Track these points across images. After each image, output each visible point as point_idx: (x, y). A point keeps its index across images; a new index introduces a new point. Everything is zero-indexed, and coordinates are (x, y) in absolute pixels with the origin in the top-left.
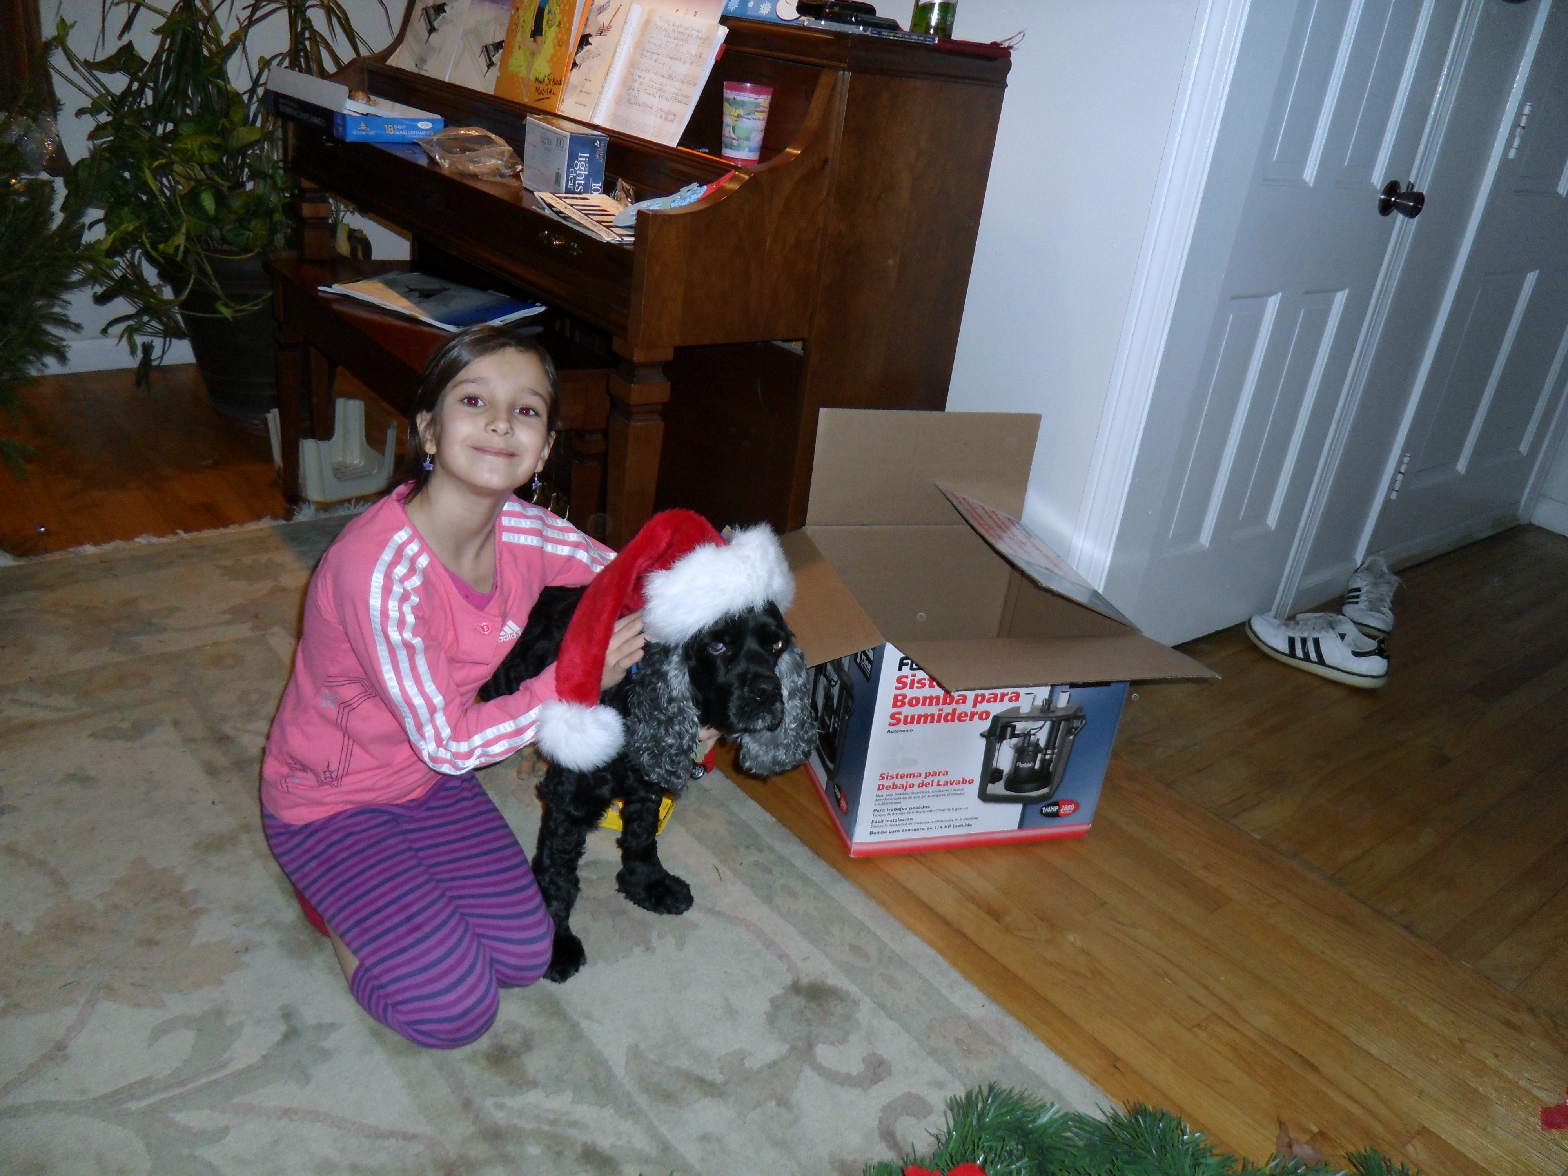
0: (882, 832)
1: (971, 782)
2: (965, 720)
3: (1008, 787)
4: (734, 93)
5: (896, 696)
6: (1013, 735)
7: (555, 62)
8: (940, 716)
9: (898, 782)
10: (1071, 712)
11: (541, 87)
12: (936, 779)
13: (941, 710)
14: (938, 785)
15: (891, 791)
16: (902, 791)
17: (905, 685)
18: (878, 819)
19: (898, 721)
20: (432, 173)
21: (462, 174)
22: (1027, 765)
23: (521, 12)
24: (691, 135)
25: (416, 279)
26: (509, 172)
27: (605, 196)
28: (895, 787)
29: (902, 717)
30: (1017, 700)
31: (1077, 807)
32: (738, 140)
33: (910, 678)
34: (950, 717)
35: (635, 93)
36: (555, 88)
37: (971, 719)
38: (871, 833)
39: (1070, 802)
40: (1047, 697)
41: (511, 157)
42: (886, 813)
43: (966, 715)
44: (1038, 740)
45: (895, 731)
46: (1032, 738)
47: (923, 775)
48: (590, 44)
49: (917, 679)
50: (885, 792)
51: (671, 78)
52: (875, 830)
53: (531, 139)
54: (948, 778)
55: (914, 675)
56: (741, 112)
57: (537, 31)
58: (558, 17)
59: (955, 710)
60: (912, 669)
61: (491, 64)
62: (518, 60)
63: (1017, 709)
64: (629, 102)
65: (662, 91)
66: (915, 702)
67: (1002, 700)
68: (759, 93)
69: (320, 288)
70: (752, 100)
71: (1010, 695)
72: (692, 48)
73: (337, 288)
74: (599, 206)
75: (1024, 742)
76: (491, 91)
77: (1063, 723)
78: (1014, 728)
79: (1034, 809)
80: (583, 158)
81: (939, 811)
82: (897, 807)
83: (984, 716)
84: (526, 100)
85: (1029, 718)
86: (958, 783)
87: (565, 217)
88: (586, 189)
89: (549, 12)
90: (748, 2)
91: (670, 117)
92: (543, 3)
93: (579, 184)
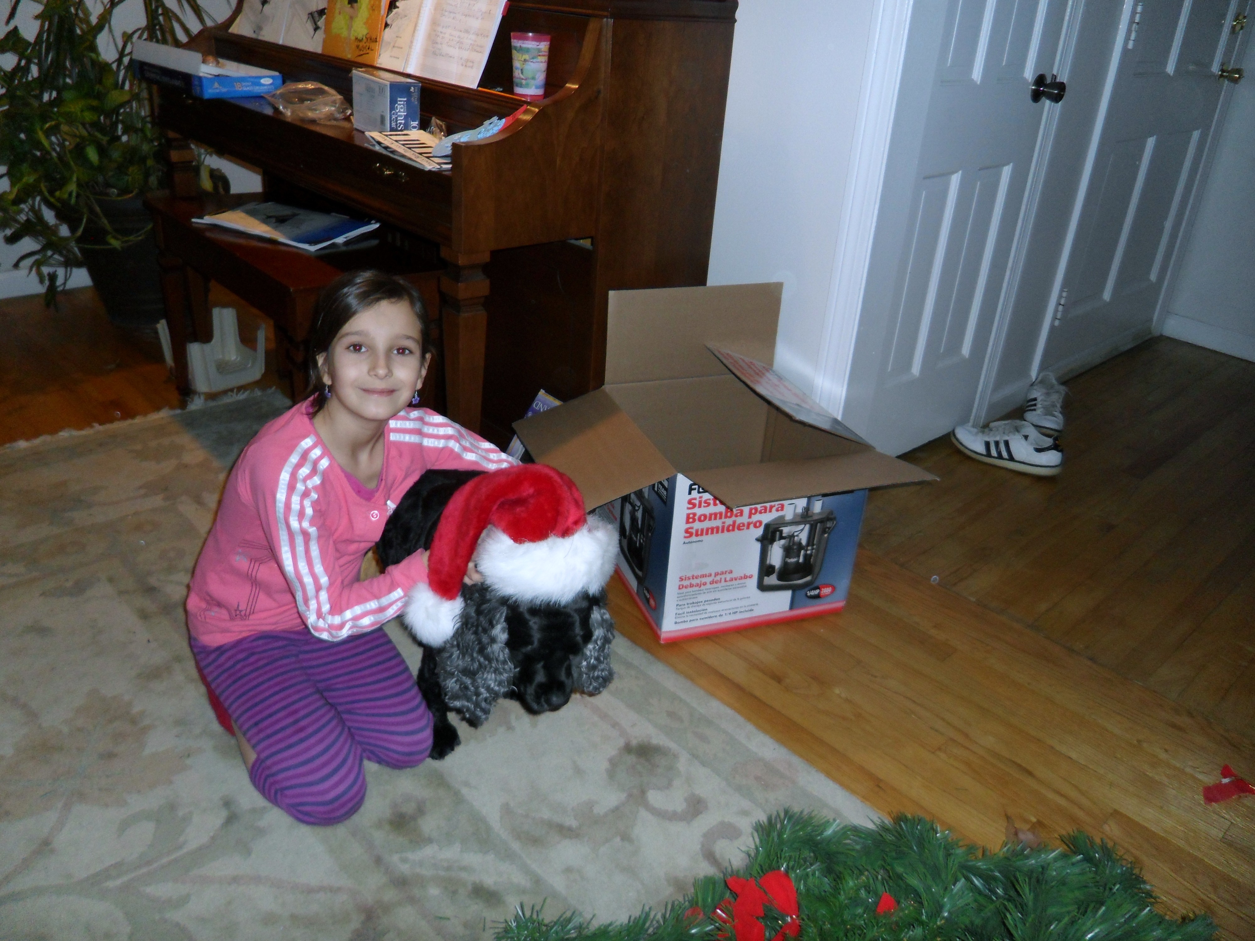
0: (684, 622)
1: (751, 577)
2: (743, 529)
3: (780, 578)
4: (520, 42)
5: (688, 515)
6: (782, 538)
7: (371, 23)
8: (723, 527)
9: (694, 582)
10: (824, 516)
11: (361, 44)
12: (723, 577)
13: (724, 523)
14: (726, 581)
15: (689, 589)
16: (697, 588)
17: (694, 505)
18: (681, 611)
19: (691, 534)
20: (277, 120)
21: (303, 120)
22: (793, 560)
24: (488, 78)
25: (270, 207)
26: (340, 116)
27: (422, 131)
28: (691, 586)
29: (694, 531)
30: (782, 510)
31: (834, 588)
32: (526, 79)
33: (698, 499)
34: (731, 528)
35: (439, 46)
36: (372, 45)
37: (748, 528)
38: (676, 623)
39: (827, 586)
40: (805, 506)
41: (342, 103)
42: (686, 606)
43: (744, 525)
44: (801, 539)
45: (689, 542)
46: (796, 538)
47: (713, 575)
48: (398, 7)
49: (703, 499)
50: (684, 590)
51: (467, 31)
52: (678, 620)
53: (357, 89)
54: (733, 575)
55: (701, 497)
56: (526, 57)
59: (734, 522)
60: (699, 492)
61: (316, 28)
62: (339, 23)
63: (782, 517)
64: (434, 53)
65: (462, 43)
66: (703, 518)
67: (770, 511)
68: (540, 40)
69: (194, 220)
70: (535, 47)
71: (777, 507)
72: (482, 8)
73: (208, 220)
74: (418, 140)
75: (789, 543)
76: (319, 50)
77: (819, 524)
78: (781, 532)
79: (800, 594)
80: (402, 101)
81: (727, 601)
82: (695, 601)
83: (758, 524)
84: (349, 56)
85: (793, 523)
86: (741, 578)
87: (393, 152)
88: (406, 127)
91: (469, 64)
93: (400, 123)
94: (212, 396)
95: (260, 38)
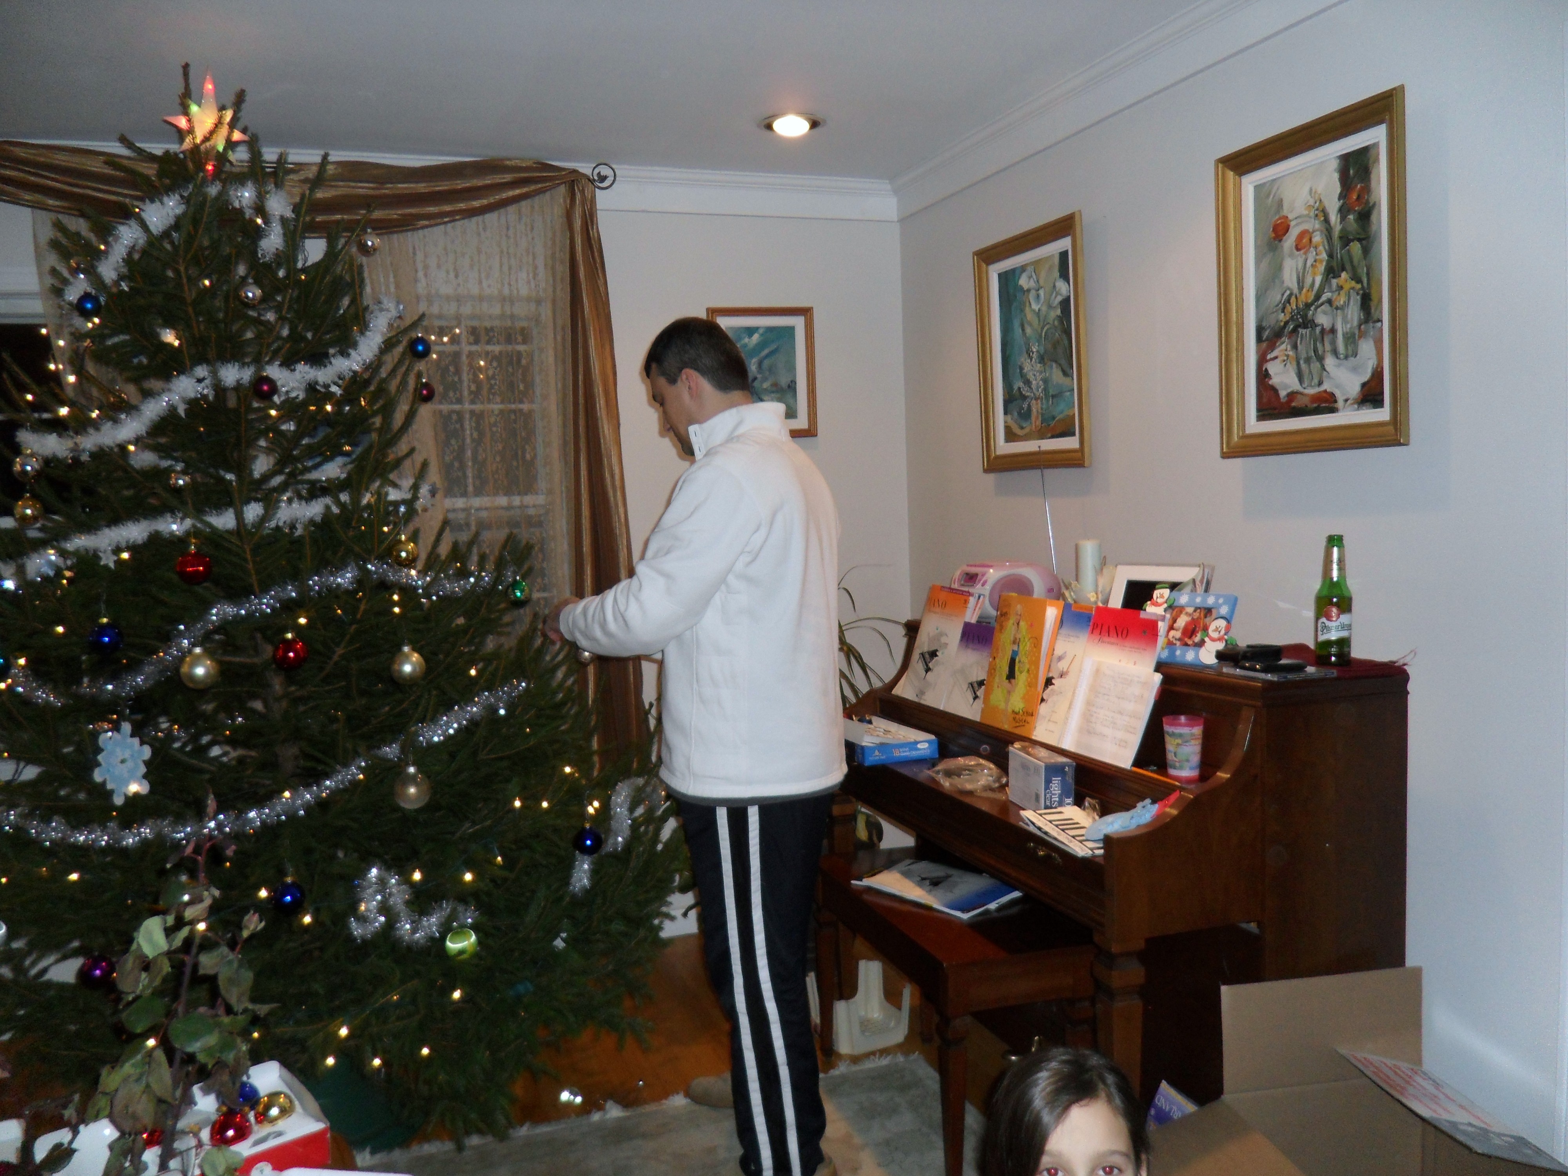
4: (1173, 726)
7: (1026, 698)
11: (1017, 717)
20: (932, 789)
21: (959, 792)
23: (997, 660)
24: (1140, 760)
25: (925, 867)
26: (997, 786)
27: (1076, 808)
32: (1180, 762)
35: (1094, 725)
36: (1029, 719)
41: (998, 775)
48: (1054, 684)
51: (1121, 713)
53: (1013, 765)
56: (1179, 741)
57: (1011, 675)
58: (1027, 666)
61: (976, 697)
62: (998, 697)
64: (1089, 732)
65: (1115, 723)
68: (1192, 726)
69: (853, 882)
70: (1188, 732)
72: (1135, 690)
73: (866, 882)
74: (1071, 819)
76: (977, 718)
80: (1056, 781)
84: (1009, 729)
87: (1046, 833)
88: (1061, 804)
89: (1020, 662)
90: (1175, 651)
91: (1123, 744)
92: (1015, 654)
93: (1055, 801)
94: (855, 1059)
95: (923, 702)
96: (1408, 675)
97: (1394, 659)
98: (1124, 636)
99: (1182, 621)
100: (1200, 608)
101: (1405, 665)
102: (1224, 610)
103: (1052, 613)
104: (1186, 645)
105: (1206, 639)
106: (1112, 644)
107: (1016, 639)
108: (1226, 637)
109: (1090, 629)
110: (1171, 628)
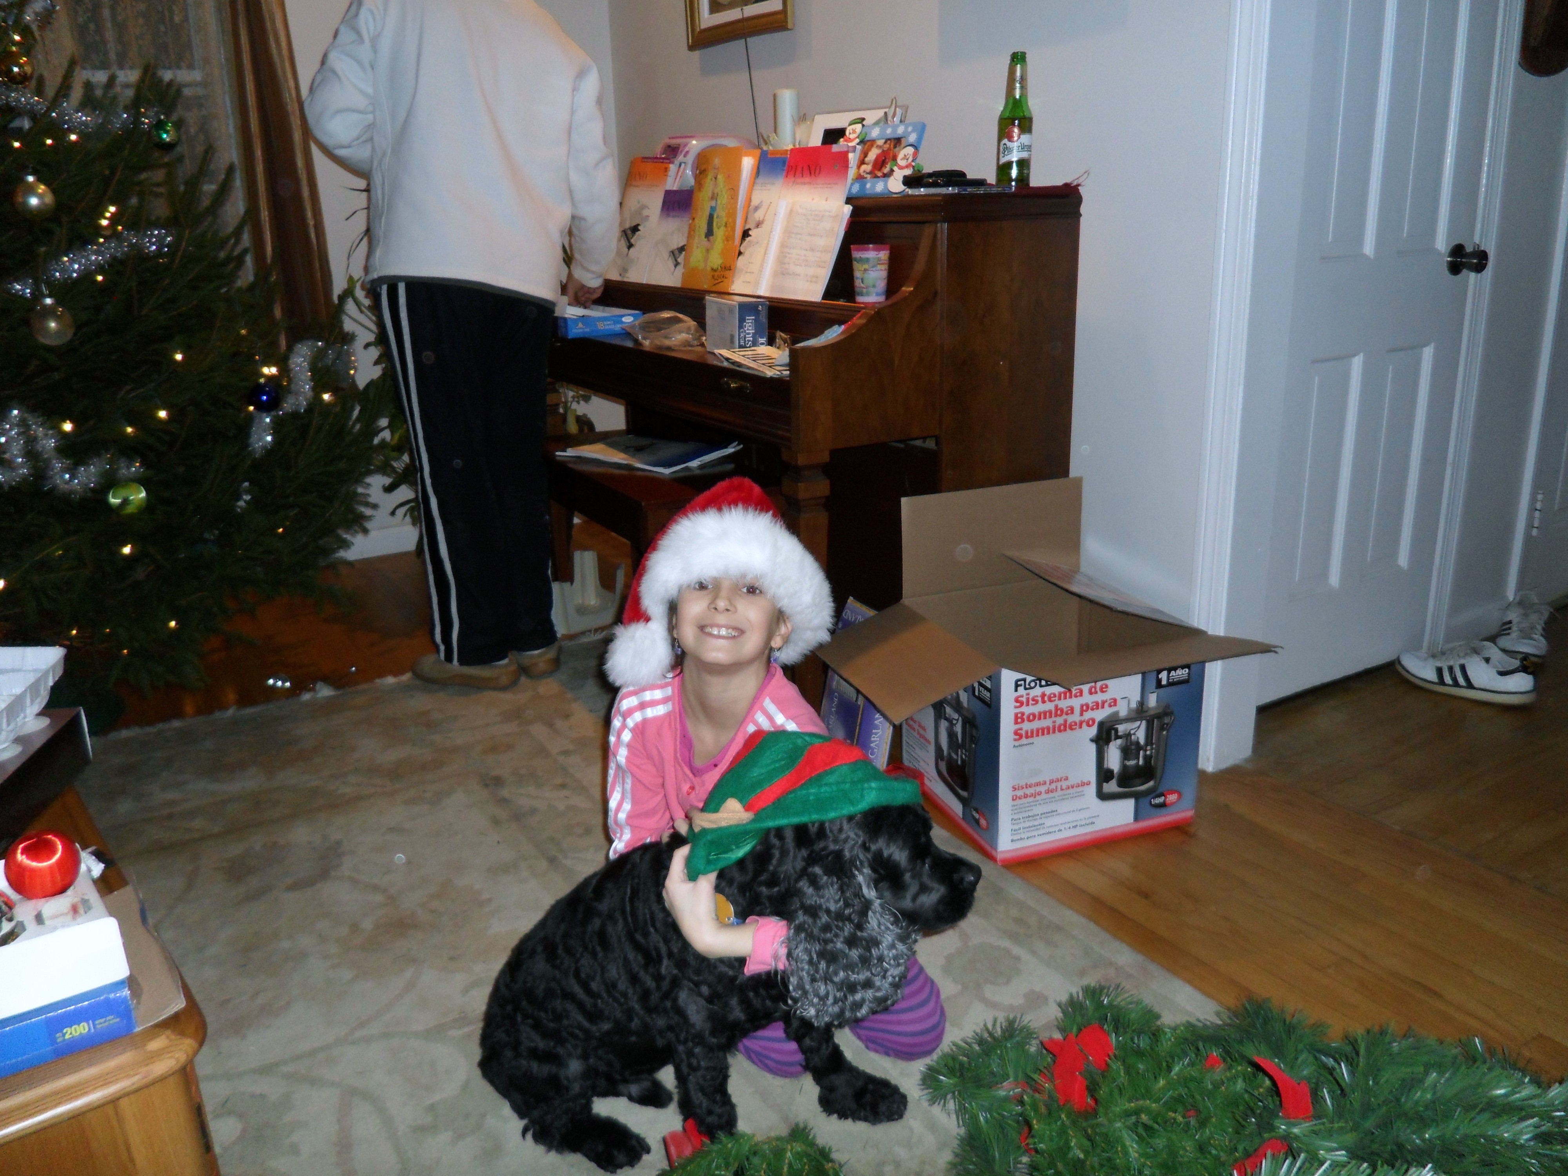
0: (1021, 839)
1: (1088, 783)
2: (1075, 729)
3: (1120, 784)
4: (860, 253)
5: (1016, 715)
6: (1117, 737)
7: (724, 253)
8: (1054, 728)
9: (1029, 791)
10: (1160, 710)
11: (716, 274)
12: (1059, 784)
13: (1054, 722)
14: (1062, 789)
15: (1024, 800)
16: (1032, 799)
17: (1022, 704)
18: (1016, 827)
19: (1021, 737)
20: (636, 351)
21: (660, 348)
22: (1132, 763)
23: (696, 222)
24: (831, 290)
25: (631, 439)
26: (696, 343)
27: (769, 346)
28: (1026, 796)
29: (1023, 732)
30: (1115, 705)
31: (1180, 795)
32: (867, 288)
33: (1025, 697)
34: (1062, 728)
35: (787, 266)
36: (727, 273)
37: (1081, 727)
38: (1012, 841)
39: (1172, 792)
40: (1139, 699)
41: (697, 331)
42: (1022, 820)
43: (1076, 724)
44: (1138, 738)
45: (1020, 746)
46: (1133, 737)
47: (1048, 783)
48: (750, 236)
49: (1031, 697)
50: (1018, 802)
51: (812, 250)
52: (1015, 838)
53: (710, 313)
54: (1069, 783)
55: (1028, 694)
56: (866, 266)
57: (710, 233)
58: (725, 220)
59: (1066, 721)
60: (1026, 689)
61: (677, 264)
62: (697, 256)
63: (1117, 713)
64: (783, 273)
65: (807, 261)
66: (1032, 718)
67: (1103, 707)
68: (879, 250)
69: (557, 453)
70: (875, 256)
71: (1109, 702)
72: (827, 225)
73: (570, 452)
74: (763, 353)
75: (1126, 743)
76: (678, 284)
77: (1156, 721)
78: (1116, 730)
79: (1144, 801)
80: (750, 320)
81: (1065, 813)
82: (1031, 814)
83: (1091, 723)
84: (706, 287)
85: (1128, 720)
86: (1078, 786)
88: (755, 343)
89: (718, 217)
90: (865, 184)
91: (814, 279)
92: (713, 209)
93: (749, 341)
94: (571, 638)
95: (625, 280)
96: (1081, 197)
97: (1068, 181)
98: (817, 171)
99: (873, 155)
100: (889, 139)
101: (1079, 185)
102: (912, 138)
103: (748, 163)
104: (876, 177)
105: (895, 168)
106: (804, 184)
107: (713, 194)
108: (913, 164)
109: (784, 173)
110: (862, 162)
